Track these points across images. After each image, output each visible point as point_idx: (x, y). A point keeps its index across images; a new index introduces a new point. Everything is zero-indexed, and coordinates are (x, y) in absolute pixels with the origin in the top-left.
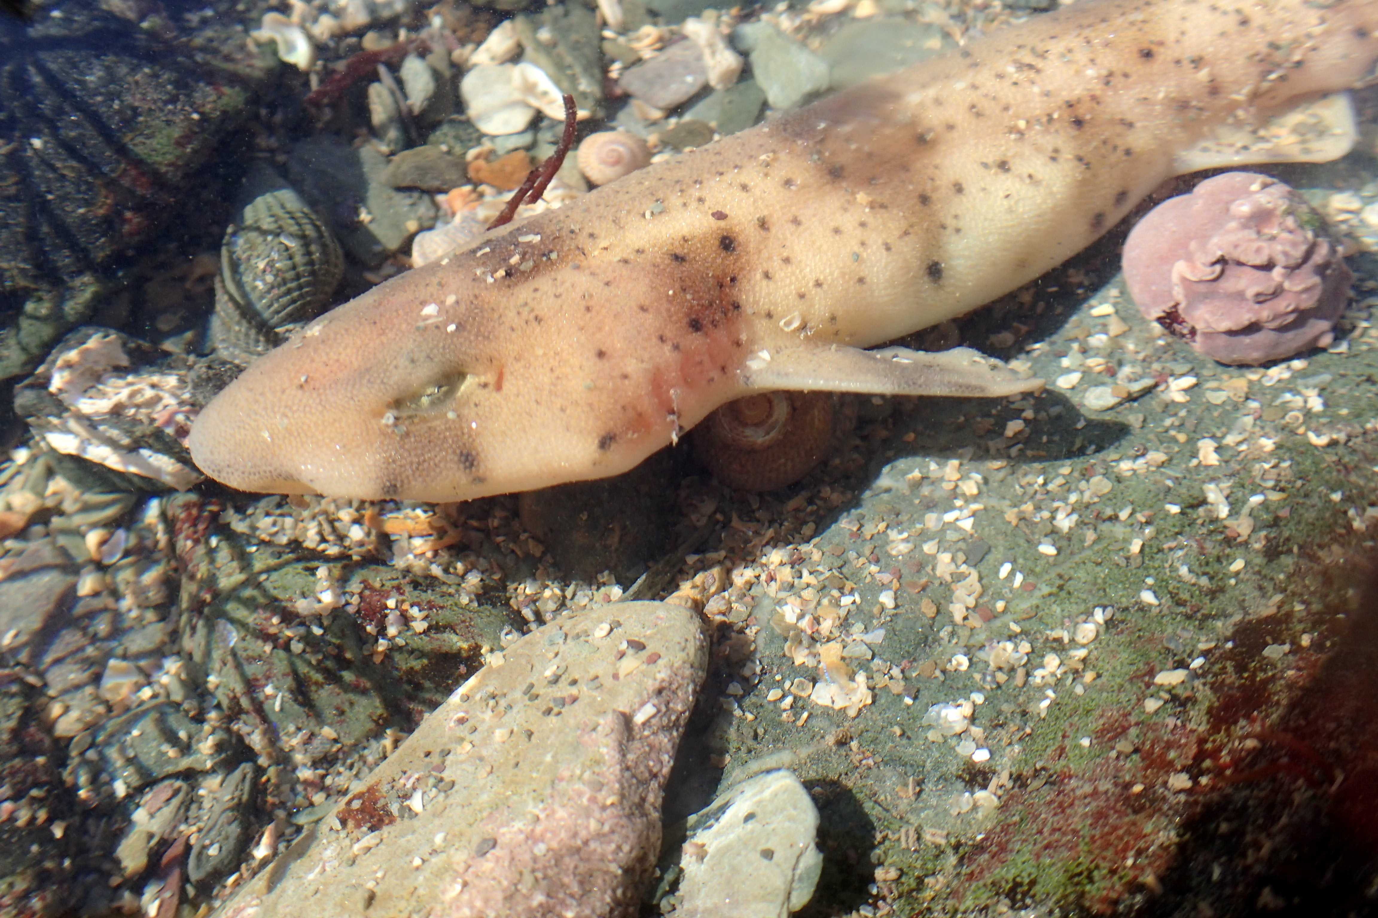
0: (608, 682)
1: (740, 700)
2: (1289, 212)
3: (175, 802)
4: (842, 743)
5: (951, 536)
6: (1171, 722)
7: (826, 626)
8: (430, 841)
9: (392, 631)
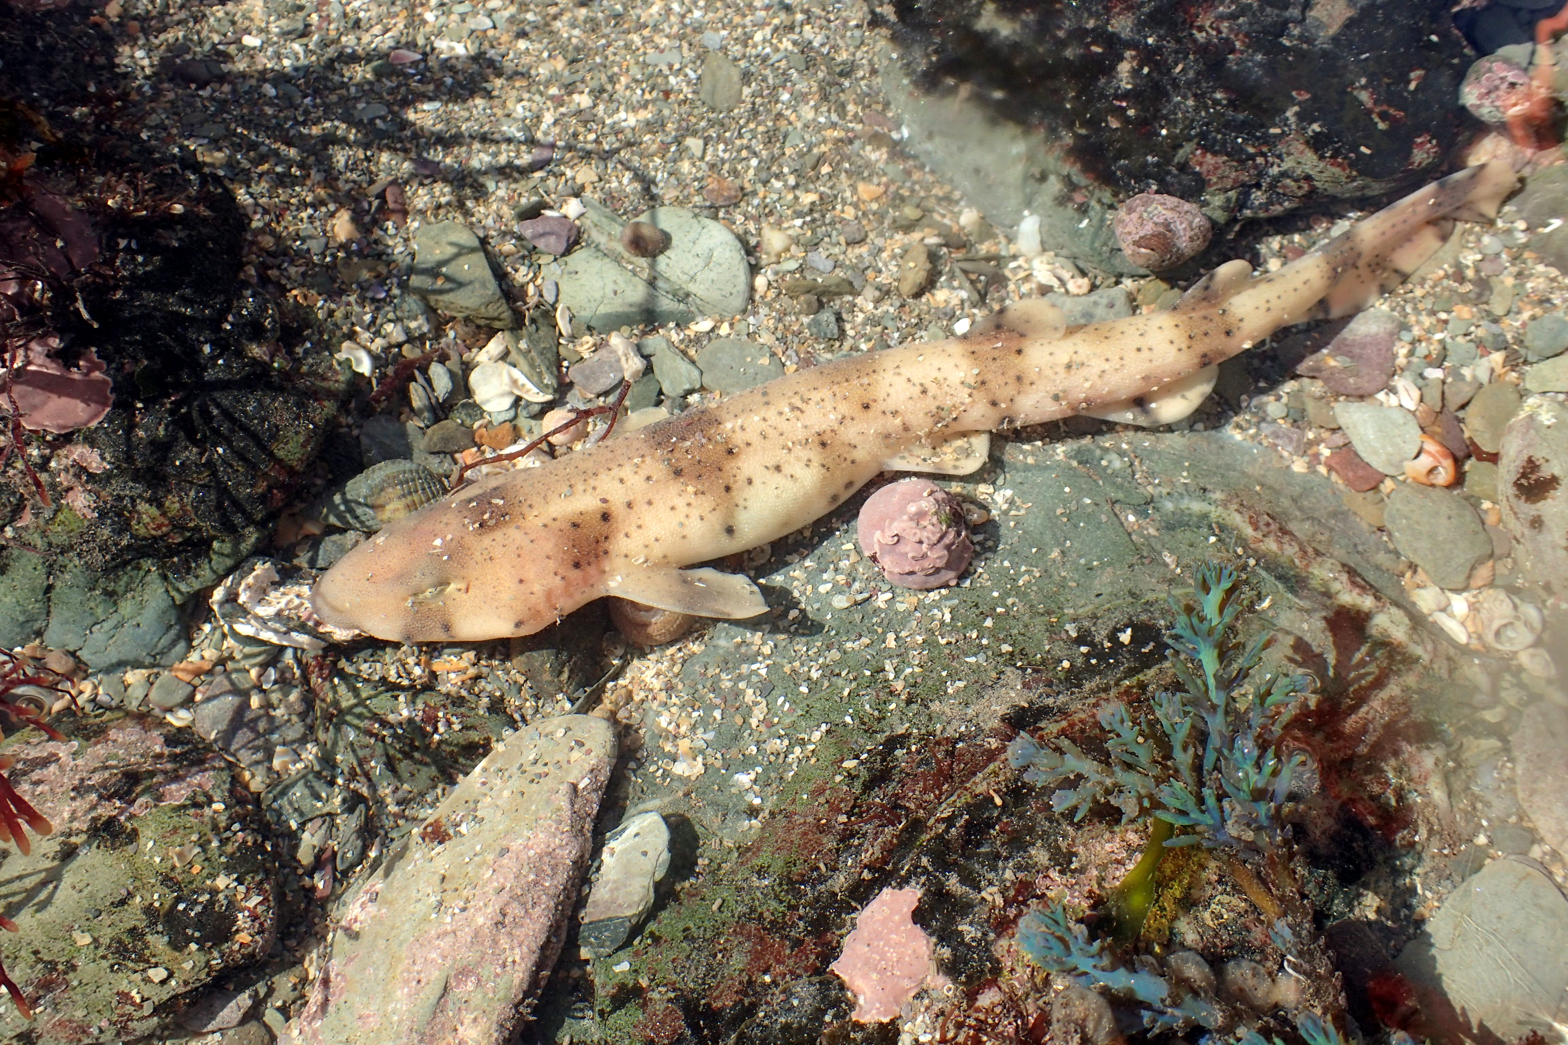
0: (565, 765)
1: (634, 771)
2: (936, 513)
3: (324, 827)
4: (687, 794)
5: (754, 679)
6: (845, 788)
7: (683, 729)
8: (473, 848)
9: (441, 729)
